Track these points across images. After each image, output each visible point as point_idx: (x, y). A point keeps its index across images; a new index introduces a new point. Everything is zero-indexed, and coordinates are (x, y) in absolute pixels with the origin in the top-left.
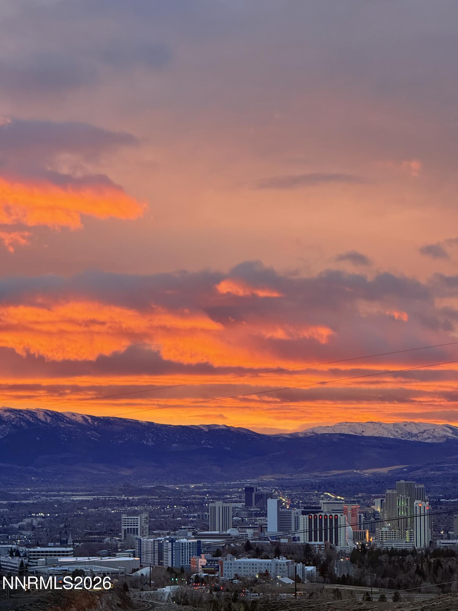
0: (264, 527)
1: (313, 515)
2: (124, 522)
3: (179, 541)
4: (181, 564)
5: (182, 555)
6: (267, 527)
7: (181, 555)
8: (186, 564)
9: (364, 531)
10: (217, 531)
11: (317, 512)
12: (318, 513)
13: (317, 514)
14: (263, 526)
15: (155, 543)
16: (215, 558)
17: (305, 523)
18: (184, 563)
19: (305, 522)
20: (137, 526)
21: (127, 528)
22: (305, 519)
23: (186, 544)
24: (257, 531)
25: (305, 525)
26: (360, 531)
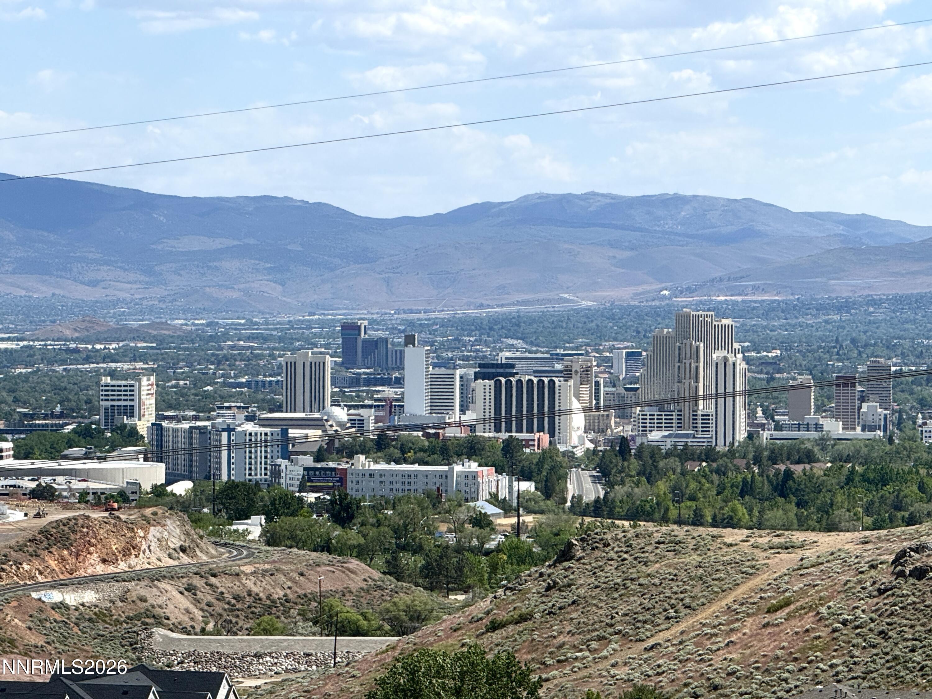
0: (395, 406)
1: (503, 380)
2: (104, 393)
3: (244, 429)
4: (247, 477)
5: (250, 458)
6: (403, 406)
7: (247, 457)
8: (259, 476)
9: (606, 413)
10: (300, 412)
11: (513, 375)
12: (514, 377)
13: (511, 379)
14: (394, 404)
15: (192, 433)
16: (319, 465)
17: (487, 397)
18: (253, 473)
19: (487, 394)
20: (133, 400)
21: (112, 406)
22: (487, 388)
23: (259, 435)
24: (381, 414)
25: (487, 401)
26: (597, 413)
